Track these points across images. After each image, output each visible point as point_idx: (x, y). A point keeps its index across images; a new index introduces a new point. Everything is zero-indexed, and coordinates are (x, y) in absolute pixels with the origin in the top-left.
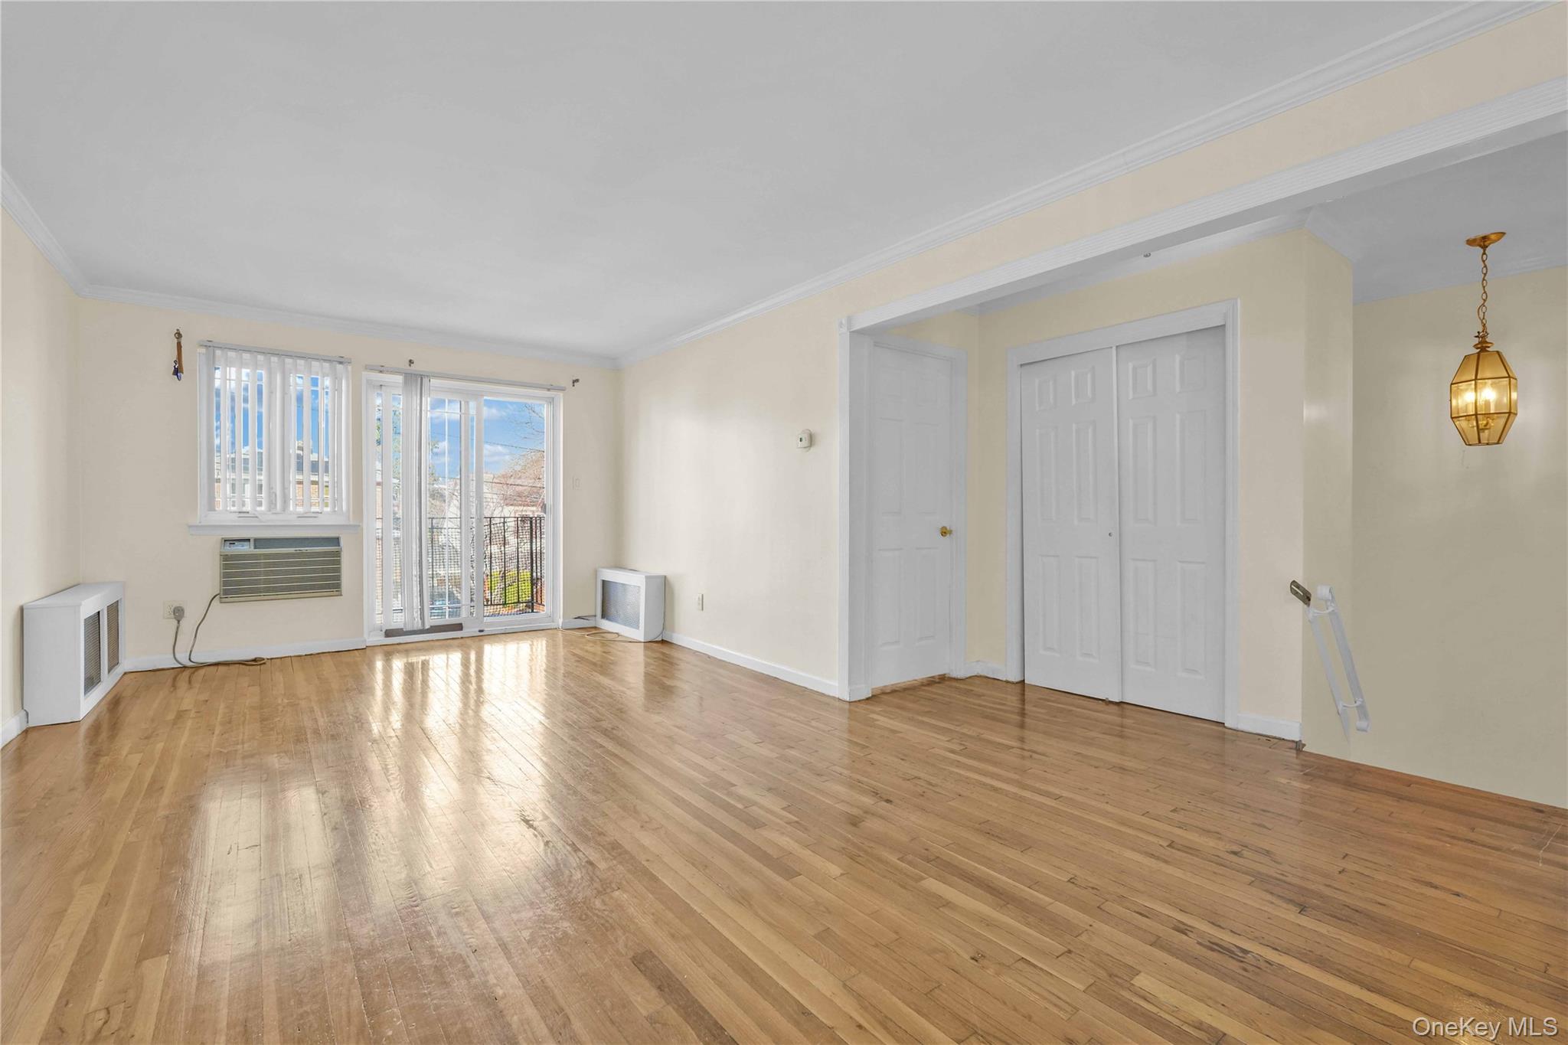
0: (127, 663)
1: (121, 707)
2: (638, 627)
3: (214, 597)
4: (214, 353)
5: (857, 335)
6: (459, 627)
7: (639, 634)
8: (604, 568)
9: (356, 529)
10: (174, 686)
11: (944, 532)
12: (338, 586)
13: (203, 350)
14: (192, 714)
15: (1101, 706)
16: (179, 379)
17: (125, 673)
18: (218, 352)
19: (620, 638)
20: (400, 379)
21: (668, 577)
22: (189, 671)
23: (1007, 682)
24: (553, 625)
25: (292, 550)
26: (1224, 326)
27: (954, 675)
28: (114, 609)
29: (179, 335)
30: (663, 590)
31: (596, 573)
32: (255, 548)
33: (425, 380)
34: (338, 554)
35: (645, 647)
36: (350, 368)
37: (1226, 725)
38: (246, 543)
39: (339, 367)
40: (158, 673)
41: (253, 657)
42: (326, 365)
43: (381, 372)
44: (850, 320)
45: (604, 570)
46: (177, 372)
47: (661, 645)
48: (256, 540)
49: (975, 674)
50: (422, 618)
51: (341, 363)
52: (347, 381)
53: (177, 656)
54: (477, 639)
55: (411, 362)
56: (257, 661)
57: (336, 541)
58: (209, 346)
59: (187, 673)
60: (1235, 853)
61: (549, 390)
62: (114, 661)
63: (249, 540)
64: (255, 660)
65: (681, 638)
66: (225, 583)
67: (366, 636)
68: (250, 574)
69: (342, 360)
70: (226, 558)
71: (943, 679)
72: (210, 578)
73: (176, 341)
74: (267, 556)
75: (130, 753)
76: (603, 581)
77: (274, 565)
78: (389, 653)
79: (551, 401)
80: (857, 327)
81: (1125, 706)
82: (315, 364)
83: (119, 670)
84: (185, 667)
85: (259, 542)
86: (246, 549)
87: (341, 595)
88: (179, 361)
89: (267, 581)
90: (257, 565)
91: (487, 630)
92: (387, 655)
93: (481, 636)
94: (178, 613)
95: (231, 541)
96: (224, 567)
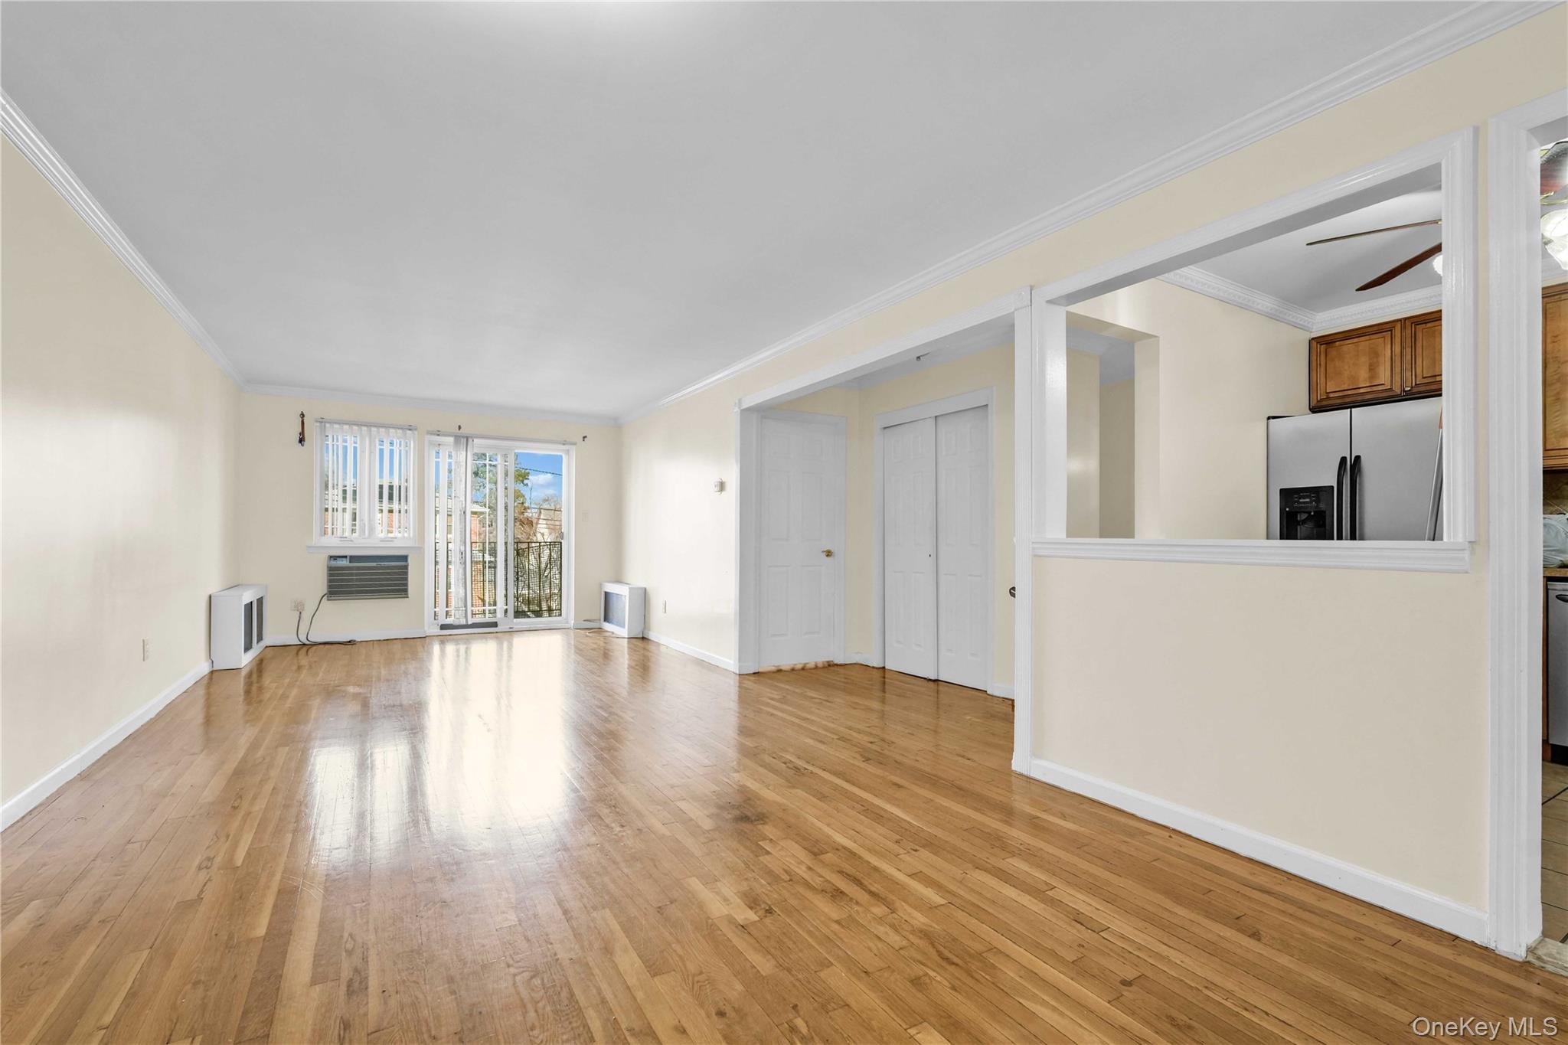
0: (269, 639)
1: (264, 664)
2: (624, 627)
3: (324, 596)
4: (325, 426)
5: (747, 412)
6: (495, 625)
7: (624, 632)
8: (609, 582)
9: (420, 550)
10: (297, 654)
11: (829, 554)
12: (406, 591)
13: (318, 424)
14: (307, 668)
15: (925, 683)
16: (303, 445)
17: (267, 647)
18: (328, 425)
19: (614, 635)
20: (452, 439)
21: (647, 589)
22: (306, 647)
23: (873, 667)
24: (567, 626)
25: (374, 564)
26: (987, 405)
27: (836, 662)
28: (260, 601)
29: (303, 415)
30: (643, 598)
31: (601, 586)
32: (350, 562)
33: (470, 440)
34: (406, 567)
35: (628, 641)
36: (416, 433)
37: (988, 692)
38: (344, 559)
39: (409, 432)
40: (287, 648)
41: (349, 640)
42: (400, 431)
43: (438, 435)
44: (740, 400)
45: (607, 584)
46: (301, 440)
47: (641, 640)
48: (351, 557)
49: (855, 662)
50: (466, 617)
51: (410, 430)
52: (414, 442)
53: (300, 636)
54: (507, 635)
55: (460, 427)
56: (350, 643)
57: (405, 558)
58: (322, 421)
59: (305, 648)
60: (871, 743)
61: (564, 444)
62: (260, 638)
63: (346, 557)
64: (350, 642)
65: (653, 636)
66: (330, 587)
67: (426, 628)
68: (348, 581)
69: (410, 428)
70: (330, 569)
71: (830, 665)
72: (319, 582)
73: (301, 419)
74: (358, 568)
75: (270, 683)
76: (606, 593)
77: (363, 574)
78: (443, 640)
79: (568, 452)
80: (745, 406)
81: (940, 683)
82: (392, 430)
83: (263, 644)
84: (304, 644)
85: (353, 559)
86: (345, 563)
87: (408, 597)
88: (302, 433)
89: (358, 586)
90: (352, 574)
91: (516, 628)
92: (442, 643)
93: (511, 632)
94: (299, 608)
95: (335, 558)
96: (330, 575)
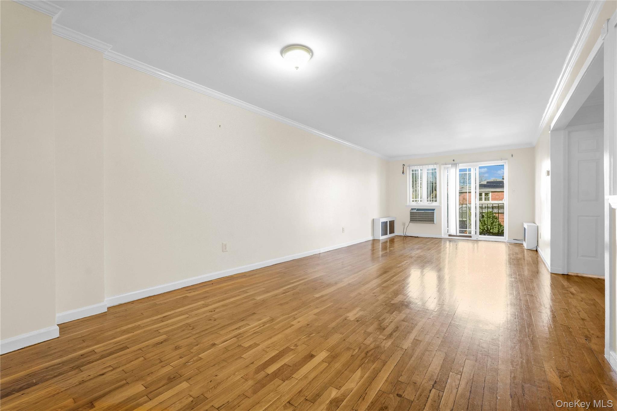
3: (410, 221)
6: (470, 237)
10: (403, 239)
12: (433, 221)
13: (408, 167)
17: (396, 235)
20: (451, 165)
24: (504, 241)
25: (423, 211)
28: (392, 222)
29: (403, 165)
30: (537, 232)
34: (434, 213)
35: (527, 251)
40: (401, 237)
43: (446, 165)
45: (526, 224)
46: (403, 173)
48: (417, 209)
53: (404, 233)
55: (454, 161)
57: (434, 210)
59: (405, 237)
63: (416, 209)
64: (417, 237)
66: (411, 218)
67: (443, 235)
68: (416, 217)
70: (411, 213)
72: (408, 217)
74: (419, 213)
77: (420, 215)
83: (394, 234)
85: (418, 210)
86: (415, 211)
87: (435, 224)
88: (403, 171)
89: (418, 219)
90: (417, 215)
91: (479, 239)
92: (450, 241)
93: (477, 241)
94: (404, 224)
95: (412, 209)
96: (411, 215)
